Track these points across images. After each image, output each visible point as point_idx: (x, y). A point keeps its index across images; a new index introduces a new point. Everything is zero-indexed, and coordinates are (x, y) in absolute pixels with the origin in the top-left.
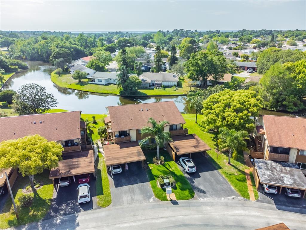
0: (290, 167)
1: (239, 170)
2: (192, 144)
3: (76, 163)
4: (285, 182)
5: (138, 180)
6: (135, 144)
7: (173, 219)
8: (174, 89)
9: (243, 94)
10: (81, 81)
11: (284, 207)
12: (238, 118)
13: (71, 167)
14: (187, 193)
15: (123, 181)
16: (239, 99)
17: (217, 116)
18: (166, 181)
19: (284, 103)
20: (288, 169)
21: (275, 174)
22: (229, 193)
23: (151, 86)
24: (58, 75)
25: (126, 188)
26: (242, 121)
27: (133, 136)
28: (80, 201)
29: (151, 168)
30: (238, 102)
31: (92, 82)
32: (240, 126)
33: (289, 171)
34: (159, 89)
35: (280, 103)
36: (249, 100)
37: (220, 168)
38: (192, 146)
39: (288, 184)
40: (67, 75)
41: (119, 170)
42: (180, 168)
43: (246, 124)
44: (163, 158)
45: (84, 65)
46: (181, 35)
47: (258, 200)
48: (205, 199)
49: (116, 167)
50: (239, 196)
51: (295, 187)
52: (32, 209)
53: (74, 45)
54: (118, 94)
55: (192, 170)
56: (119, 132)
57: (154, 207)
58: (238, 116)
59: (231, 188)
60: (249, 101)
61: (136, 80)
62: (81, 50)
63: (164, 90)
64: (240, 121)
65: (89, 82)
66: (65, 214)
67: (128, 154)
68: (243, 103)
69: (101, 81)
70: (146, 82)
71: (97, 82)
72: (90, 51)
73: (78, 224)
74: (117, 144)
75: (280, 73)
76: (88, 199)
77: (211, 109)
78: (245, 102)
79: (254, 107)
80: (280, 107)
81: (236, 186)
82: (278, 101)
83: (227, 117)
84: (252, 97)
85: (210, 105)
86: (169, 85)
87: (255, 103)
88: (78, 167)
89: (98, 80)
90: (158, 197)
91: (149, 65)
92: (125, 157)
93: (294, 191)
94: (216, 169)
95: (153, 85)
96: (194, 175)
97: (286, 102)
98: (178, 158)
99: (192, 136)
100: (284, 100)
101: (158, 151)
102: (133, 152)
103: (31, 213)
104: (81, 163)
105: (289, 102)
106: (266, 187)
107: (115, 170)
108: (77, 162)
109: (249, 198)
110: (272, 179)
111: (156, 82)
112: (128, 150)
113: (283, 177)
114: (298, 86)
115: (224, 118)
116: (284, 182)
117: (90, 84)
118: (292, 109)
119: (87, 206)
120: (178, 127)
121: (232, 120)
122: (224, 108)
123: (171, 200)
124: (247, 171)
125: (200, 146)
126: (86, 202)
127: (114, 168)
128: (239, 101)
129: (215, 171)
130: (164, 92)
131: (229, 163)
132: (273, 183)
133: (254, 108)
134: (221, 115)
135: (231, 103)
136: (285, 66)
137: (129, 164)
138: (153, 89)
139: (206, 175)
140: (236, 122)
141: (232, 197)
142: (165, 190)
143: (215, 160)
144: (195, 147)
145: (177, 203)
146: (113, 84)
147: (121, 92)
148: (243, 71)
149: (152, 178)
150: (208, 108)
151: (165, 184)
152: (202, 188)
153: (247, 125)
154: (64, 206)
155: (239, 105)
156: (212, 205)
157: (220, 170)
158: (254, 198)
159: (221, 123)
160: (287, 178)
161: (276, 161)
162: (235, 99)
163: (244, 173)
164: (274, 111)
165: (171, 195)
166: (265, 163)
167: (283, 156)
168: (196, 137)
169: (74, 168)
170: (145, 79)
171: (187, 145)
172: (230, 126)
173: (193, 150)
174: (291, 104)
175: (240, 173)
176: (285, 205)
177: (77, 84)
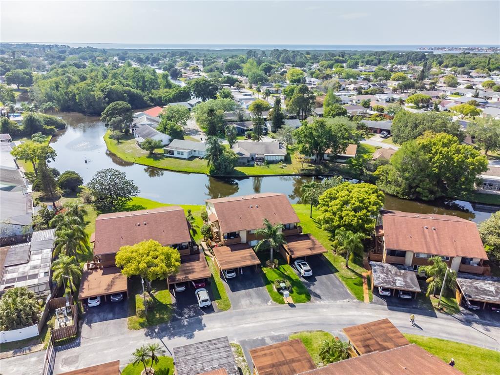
0: (405, 269)
1: (356, 274)
2: (307, 245)
3: (190, 268)
4: (397, 284)
5: (253, 285)
6: (246, 246)
7: (292, 320)
8: (281, 166)
9: (363, 190)
10: (153, 152)
11: (395, 308)
12: (356, 218)
13: (186, 272)
14: (303, 296)
15: (239, 285)
16: (358, 196)
17: (334, 214)
18: (282, 285)
19: (418, 190)
20: (403, 271)
21: (390, 277)
22: (345, 296)
23: (250, 162)
24: (116, 142)
25: (243, 292)
26: (360, 221)
27: (243, 237)
28: (201, 305)
29: (265, 272)
30: (357, 200)
31: (168, 155)
32: (358, 227)
33: (403, 274)
34: (261, 167)
35: (413, 190)
36: (369, 197)
37: (337, 271)
38: (308, 248)
39: (399, 286)
40: (130, 141)
41: (233, 275)
42: (295, 271)
43: (364, 224)
44: (277, 261)
45: (150, 125)
46: (285, 59)
47: (371, 302)
48: (321, 302)
49: (230, 271)
50: (354, 299)
51: (406, 289)
52: (157, 313)
53: (126, 87)
54: (208, 174)
55: (308, 274)
56: (228, 234)
57: (272, 310)
58: (356, 216)
59: (346, 291)
60: (368, 199)
61: (232, 156)
62: (137, 94)
63: (268, 167)
64: (358, 222)
65: (165, 155)
66: (190, 317)
67: (241, 257)
68: (362, 201)
69: (183, 154)
70: (243, 156)
71: (176, 155)
72: (150, 95)
73: (204, 325)
74: (227, 246)
75: (413, 153)
76: (209, 303)
77: (328, 205)
78: (364, 199)
79: (373, 205)
80: (413, 194)
81: (352, 289)
82: (410, 187)
83: (345, 216)
84: (373, 193)
85: (326, 201)
86: (274, 159)
87: (375, 201)
88: (193, 272)
89: (178, 152)
90: (276, 300)
91: (244, 126)
92: (238, 261)
93: (406, 293)
94: (333, 273)
95: (253, 159)
96: (311, 279)
97: (420, 189)
98: (292, 261)
99: (307, 237)
100: (417, 186)
101: (272, 253)
102: (246, 255)
103: (158, 316)
104: (195, 267)
105: (424, 189)
106: (380, 290)
107: (230, 275)
108: (191, 266)
109: (363, 300)
110: (385, 282)
111: (257, 156)
112: (240, 253)
113: (396, 280)
114: (435, 170)
115: (341, 218)
116: (395, 285)
117: (167, 157)
118: (427, 197)
119: (209, 309)
120: (292, 226)
121: (350, 221)
122: (342, 206)
123: (289, 303)
124: (364, 274)
125: (316, 247)
126: (207, 306)
127: (228, 273)
128: (358, 198)
129: (332, 274)
130: (267, 170)
131: (347, 266)
132: (385, 285)
133: (373, 207)
134: (338, 214)
135: (349, 200)
136: (419, 144)
137: (244, 268)
138: (253, 166)
139: (321, 279)
140: (354, 223)
141: (347, 300)
142: (282, 294)
143: (332, 263)
144: (310, 249)
145: (294, 306)
146: (198, 157)
147: (211, 172)
148: (374, 135)
149: (268, 282)
150: (324, 205)
151: (281, 288)
152: (318, 292)
153: (366, 226)
154: (186, 310)
155: (357, 204)
156: (328, 307)
157: (336, 274)
158: (368, 300)
159: (338, 223)
160: (400, 280)
161: (392, 264)
162: (354, 195)
163: (361, 276)
164: (406, 199)
165: (288, 298)
166: (382, 266)
167: (399, 259)
168: (311, 237)
169: (190, 273)
170: (241, 152)
171: (302, 246)
172: (349, 227)
173: (309, 252)
174: (426, 191)
175: (357, 276)
176: (396, 306)
177: (148, 157)
